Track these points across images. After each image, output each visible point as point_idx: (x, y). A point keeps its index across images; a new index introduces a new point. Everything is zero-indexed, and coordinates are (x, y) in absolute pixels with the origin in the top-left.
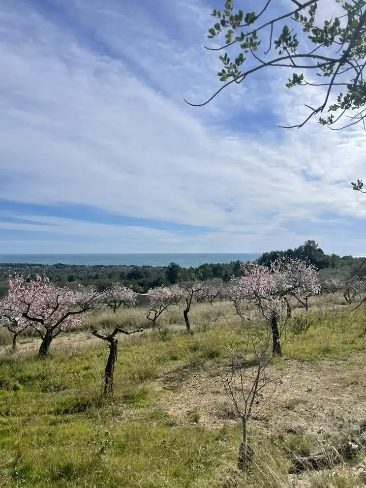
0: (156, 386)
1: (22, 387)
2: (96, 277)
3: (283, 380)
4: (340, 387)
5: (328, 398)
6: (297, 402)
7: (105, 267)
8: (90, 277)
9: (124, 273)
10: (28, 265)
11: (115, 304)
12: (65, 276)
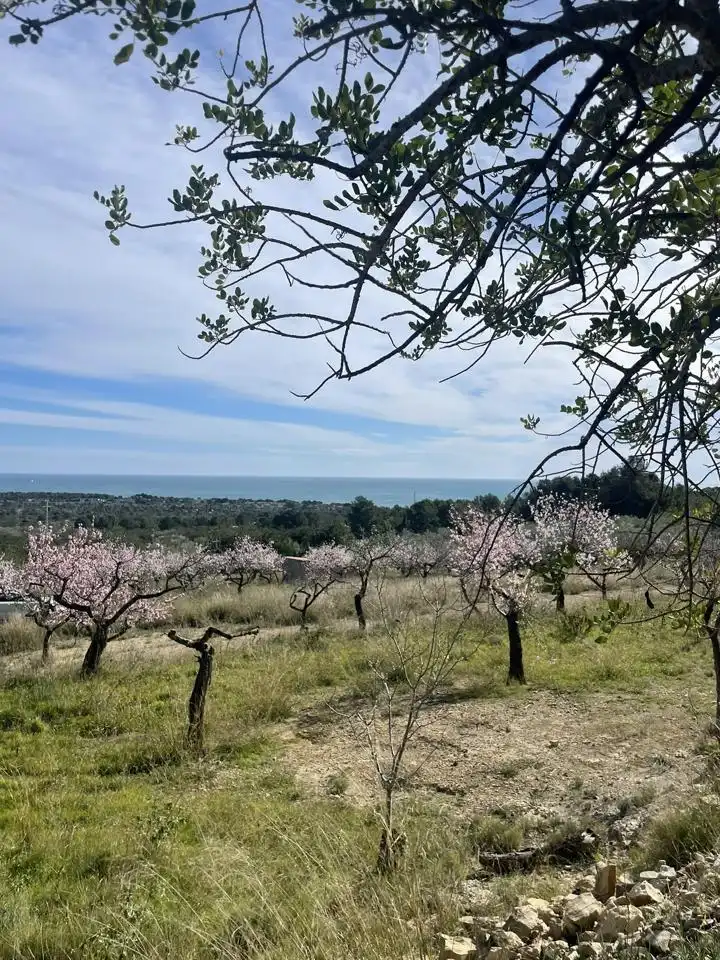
0: (284, 732)
1: (46, 727)
2: (213, 523)
3: (512, 727)
4: (611, 741)
5: (582, 758)
6: (525, 764)
7: (231, 502)
8: (200, 522)
9: (266, 514)
10: (83, 496)
11: (241, 577)
12: (153, 519)
